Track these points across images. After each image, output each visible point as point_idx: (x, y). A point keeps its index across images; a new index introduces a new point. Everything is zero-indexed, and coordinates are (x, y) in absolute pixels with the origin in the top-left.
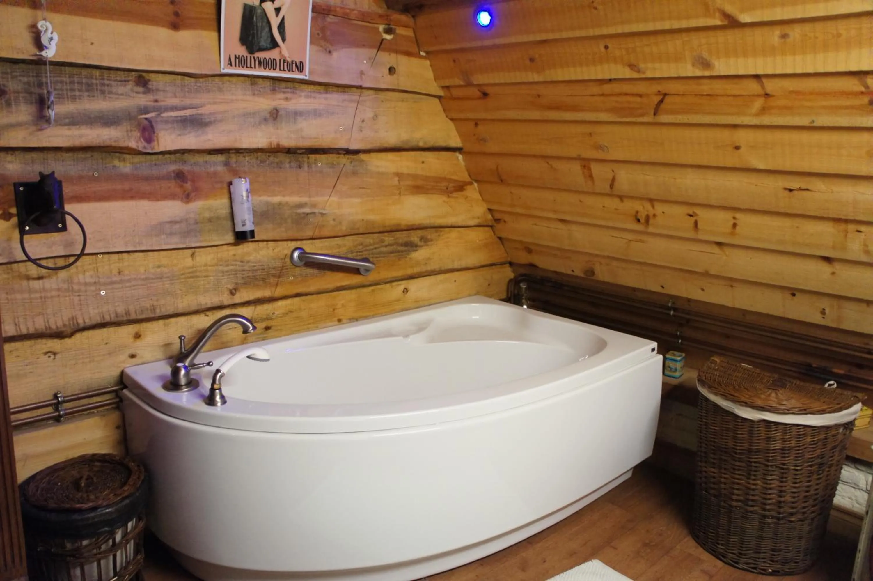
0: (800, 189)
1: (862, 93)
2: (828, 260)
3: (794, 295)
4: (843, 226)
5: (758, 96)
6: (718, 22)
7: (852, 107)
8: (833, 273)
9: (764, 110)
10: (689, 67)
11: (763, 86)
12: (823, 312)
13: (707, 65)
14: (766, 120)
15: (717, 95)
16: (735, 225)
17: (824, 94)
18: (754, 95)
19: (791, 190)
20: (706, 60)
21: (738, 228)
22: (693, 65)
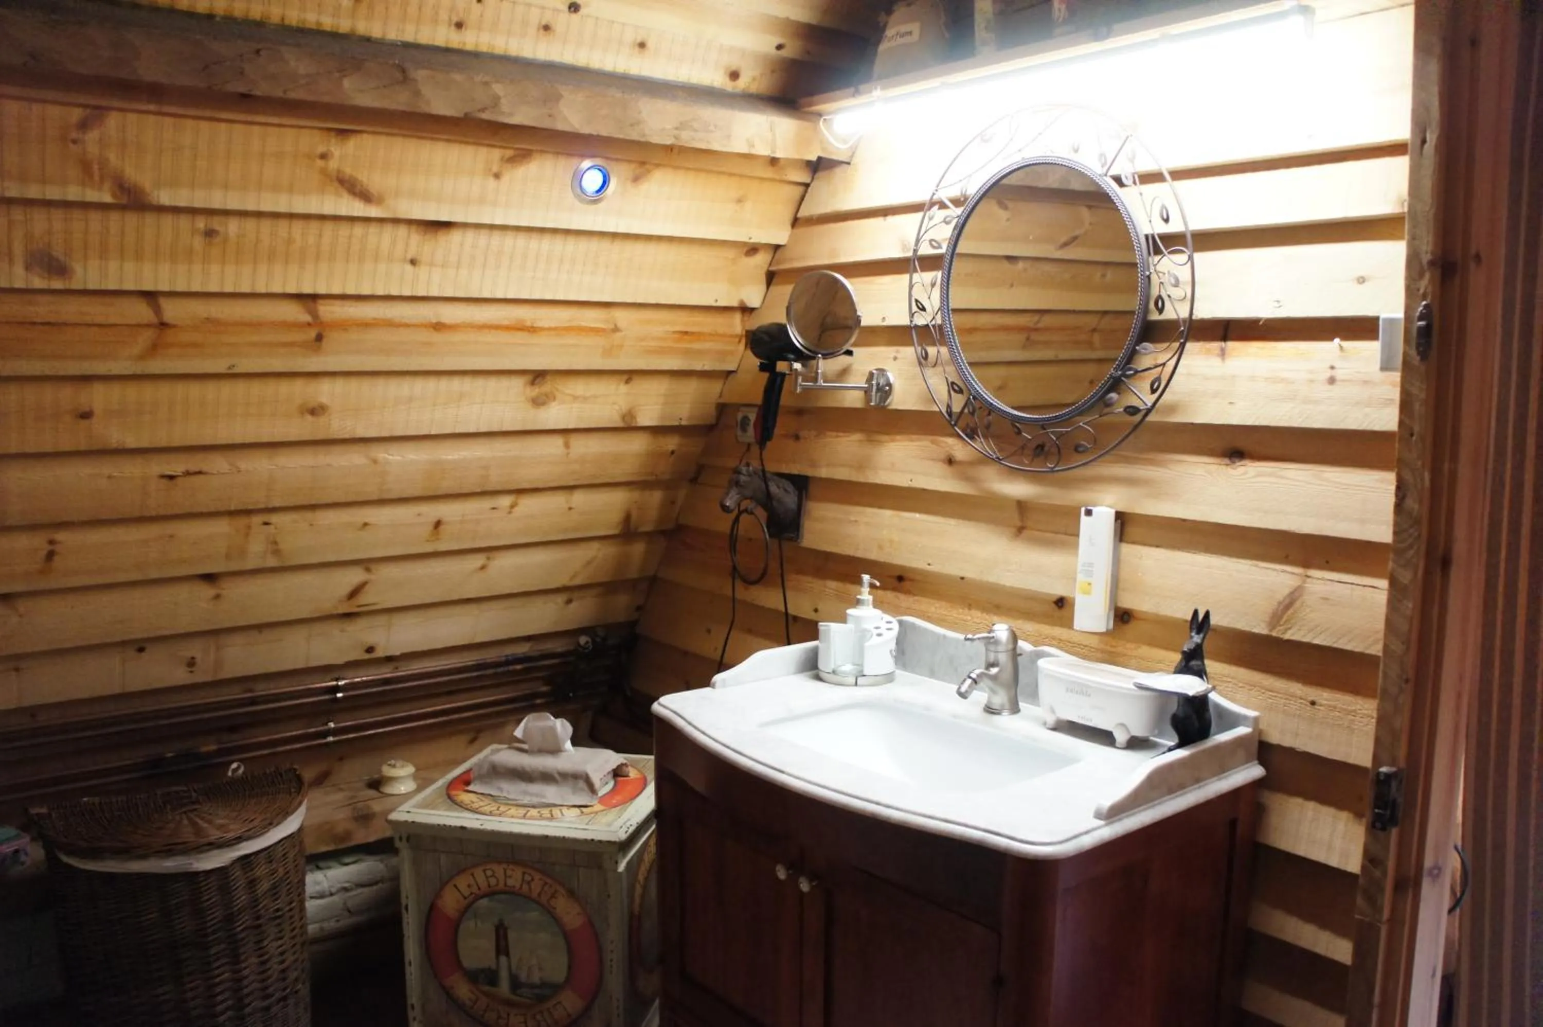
0: (188, 474)
1: (309, 324)
2: (210, 578)
3: (141, 650)
4: (242, 521)
5: (148, 326)
6: (107, 198)
7: (292, 344)
8: (217, 597)
9: (154, 349)
10: (19, 270)
11: (158, 310)
12: (191, 663)
13: (60, 269)
14: (156, 366)
15: (66, 324)
16: (50, 555)
17: (256, 325)
18: (139, 326)
19: (171, 477)
20: (57, 260)
21: (56, 558)
22: (28, 267)
